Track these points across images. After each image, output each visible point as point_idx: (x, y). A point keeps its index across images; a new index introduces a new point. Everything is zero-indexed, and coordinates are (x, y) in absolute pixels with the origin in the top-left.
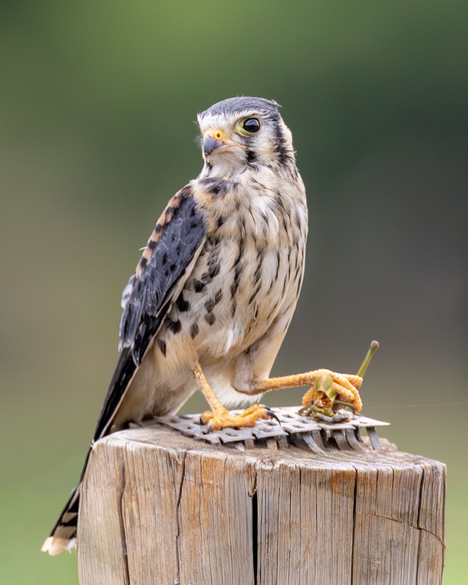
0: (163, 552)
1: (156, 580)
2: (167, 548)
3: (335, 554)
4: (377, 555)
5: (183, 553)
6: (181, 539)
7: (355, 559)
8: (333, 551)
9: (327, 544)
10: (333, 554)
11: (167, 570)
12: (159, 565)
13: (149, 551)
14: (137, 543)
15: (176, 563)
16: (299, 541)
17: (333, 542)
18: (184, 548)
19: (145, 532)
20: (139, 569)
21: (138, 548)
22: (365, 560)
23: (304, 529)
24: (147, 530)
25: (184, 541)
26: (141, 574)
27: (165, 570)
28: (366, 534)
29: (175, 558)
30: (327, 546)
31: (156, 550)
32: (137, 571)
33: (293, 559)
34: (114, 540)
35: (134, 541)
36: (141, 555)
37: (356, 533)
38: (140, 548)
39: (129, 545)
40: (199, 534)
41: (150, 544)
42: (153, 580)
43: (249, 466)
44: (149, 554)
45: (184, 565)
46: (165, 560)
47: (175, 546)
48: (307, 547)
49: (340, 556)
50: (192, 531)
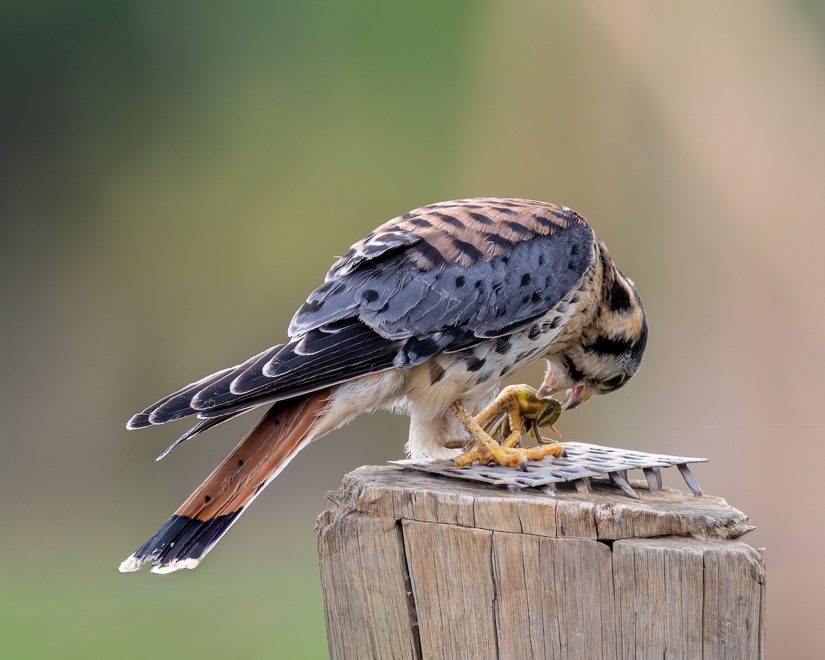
0: (473, 620)
1: (464, 654)
2: (479, 616)
3: (685, 615)
4: (728, 616)
5: (503, 620)
6: (500, 604)
7: (706, 621)
8: (683, 613)
9: (677, 603)
10: (684, 615)
11: (479, 642)
12: (468, 637)
13: (453, 619)
14: (433, 610)
15: (492, 632)
16: (646, 601)
17: (683, 602)
18: (504, 613)
19: (446, 597)
20: (438, 641)
21: (436, 617)
22: (716, 621)
23: (652, 586)
24: (448, 594)
25: (504, 607)
26: (441, 648)
27: (476, 641)
28: (717, 591)
29: (492, 626)
30: (677, 606)
31: (463, 619)
32: (434, 645)
33: (639, 623)
34: (396, 609)
35: (428, 609)
36: (440, 625)
37: (706, 589)
38: (438, 617)
39: (421, 614)
40: (524, 596)
41: (454, 611)
42: (460, 655)
43: (587, 512)
44: (452, 624)
45: (504, 634)
46: (476, 630)
47: (491, 613)
48: (655, 608)
49: (690, 617)
50: (514, 594)
